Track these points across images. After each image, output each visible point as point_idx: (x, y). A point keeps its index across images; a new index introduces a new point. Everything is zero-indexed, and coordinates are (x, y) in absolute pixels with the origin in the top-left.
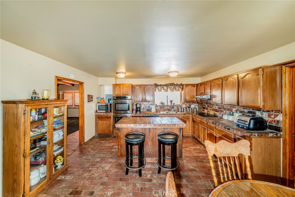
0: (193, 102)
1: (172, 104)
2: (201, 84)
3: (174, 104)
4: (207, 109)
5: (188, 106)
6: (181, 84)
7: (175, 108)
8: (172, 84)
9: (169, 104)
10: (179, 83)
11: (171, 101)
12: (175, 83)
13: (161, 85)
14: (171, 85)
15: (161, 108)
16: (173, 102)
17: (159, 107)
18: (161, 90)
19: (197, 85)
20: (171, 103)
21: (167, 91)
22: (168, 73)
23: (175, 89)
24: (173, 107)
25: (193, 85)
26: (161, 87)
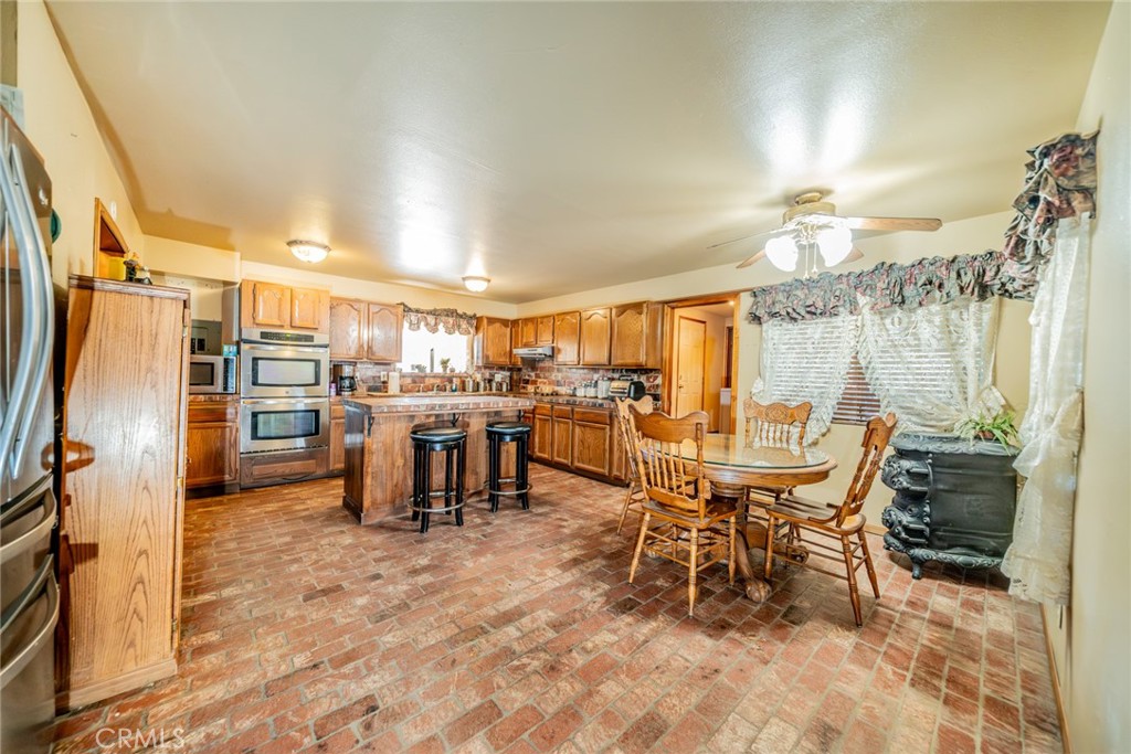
0: (502, 368)
1: (448, 371)
2: (527, 321)
3: (452, 370)
4: (534, 382)
5: (487, 376)
6: (475, 315)
7: (456, 381)
8: (451, 313)
9: (438, 369)
10: (470, 313)
11: (444, 363)
12: (460, 312)
13: (417, 311)
14: (447, 315)
15: (414, 382)
16: (450, 365)
17: (409, 380)
18: (419, 327)
19: (515, 323)
20: (445, 368)
21: (434, 330)
22: (464, 279)
23: (459, 326)
24: (451, 381)
25: (505, 322)
26: (419, 315)
